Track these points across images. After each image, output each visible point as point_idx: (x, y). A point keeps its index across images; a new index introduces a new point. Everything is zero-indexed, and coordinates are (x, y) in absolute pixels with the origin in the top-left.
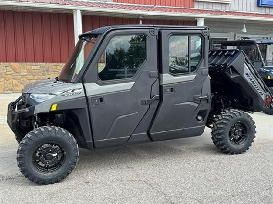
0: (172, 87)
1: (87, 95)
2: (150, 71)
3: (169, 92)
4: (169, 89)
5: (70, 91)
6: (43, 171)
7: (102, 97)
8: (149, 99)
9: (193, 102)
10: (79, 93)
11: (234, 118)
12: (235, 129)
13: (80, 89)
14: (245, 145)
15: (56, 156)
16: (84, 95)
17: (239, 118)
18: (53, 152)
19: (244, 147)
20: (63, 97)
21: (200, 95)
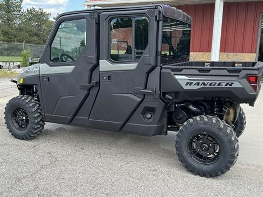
0: (109, 75)
1: (40, 74)
2: (87, 56)
3: (105, 80)
4: (106, 76)
5: (31, 69)
6: (17, 129)
7: (49, 77)
8: (86, 84)
9: (133, 94)
10: (35, 71)
11: (194, 126)
12: (201, 141)
13: (37, 68)
14: (213, 168)
15: (25, 119)
16: (38, 74)
17: (202, 127)
18: (23, 116)
19: (211, 169)
20: (26, 73)
21: (142, 88)
